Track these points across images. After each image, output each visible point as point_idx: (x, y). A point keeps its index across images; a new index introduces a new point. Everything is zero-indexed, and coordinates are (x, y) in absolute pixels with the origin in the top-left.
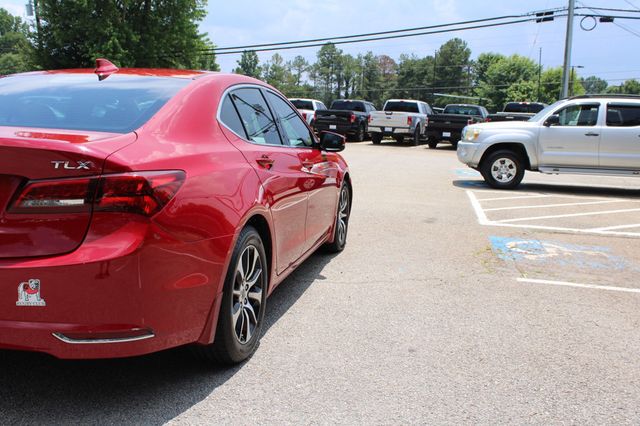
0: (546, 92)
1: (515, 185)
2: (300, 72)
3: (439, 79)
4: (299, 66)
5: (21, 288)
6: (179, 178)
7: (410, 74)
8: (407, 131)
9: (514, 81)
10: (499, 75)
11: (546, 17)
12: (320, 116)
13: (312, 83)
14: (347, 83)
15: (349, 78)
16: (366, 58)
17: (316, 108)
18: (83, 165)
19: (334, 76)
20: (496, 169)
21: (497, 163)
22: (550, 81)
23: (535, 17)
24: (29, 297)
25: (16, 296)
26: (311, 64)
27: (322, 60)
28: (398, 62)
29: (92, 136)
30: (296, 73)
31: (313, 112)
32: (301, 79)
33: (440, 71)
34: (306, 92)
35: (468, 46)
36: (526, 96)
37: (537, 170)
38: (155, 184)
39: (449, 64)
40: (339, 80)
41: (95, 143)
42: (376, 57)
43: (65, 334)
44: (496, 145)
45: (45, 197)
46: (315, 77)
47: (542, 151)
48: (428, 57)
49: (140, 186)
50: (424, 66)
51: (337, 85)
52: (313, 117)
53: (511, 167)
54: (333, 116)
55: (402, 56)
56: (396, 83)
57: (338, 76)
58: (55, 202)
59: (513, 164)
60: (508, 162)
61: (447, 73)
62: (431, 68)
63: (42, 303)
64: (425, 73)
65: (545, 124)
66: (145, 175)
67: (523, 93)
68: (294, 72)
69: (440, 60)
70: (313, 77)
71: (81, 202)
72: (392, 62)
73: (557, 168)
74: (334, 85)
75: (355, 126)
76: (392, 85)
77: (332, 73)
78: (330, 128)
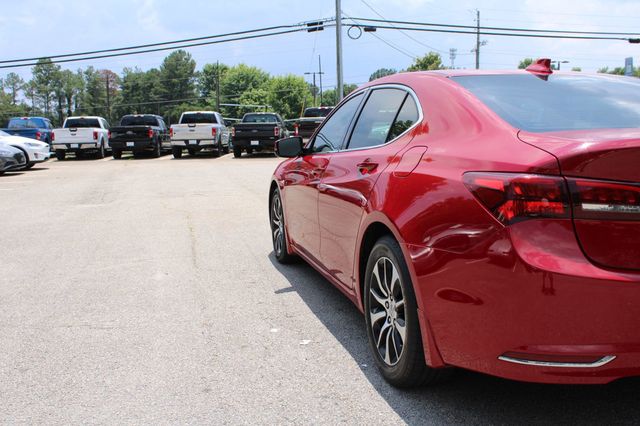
0: (279, 98)
2: (15, 90)
3: (166, 91)
4: (14, 84)
7: (136, 88)
8: (212, 142)
9: (244, 89)
10: (230, 84)
11: (315, 27)
13: (29, 103)
14: (69, 101)
15: (71, 95)
16: (86, 73)
19: (53, 93)
22: (281, 88)
23: (306, 27)
26: (27, 81)
27: (39, 77)
28: (121, 76)
30: (11, 91)
32: (16, 99)
33: (168, 84)
34: (24, 112)
35: (193, 58)
39: (176, 76)
40: (60, 97)
42: (97, 72)
46: (32, 95)
48: (152, 70)
50: (149, 79)
51: (58, 103)
55: (125, 70)
56: (122, 98)
57: (58, 92)
61: (174, 85)
62: (157, 81)
64: (151, 86)
67: (255, 101)
68: (8, 91)
69: (167, 72)
70: (29, 95)
72: (115, 76)
74: (54, 103)
75: (154, 141)
76: (118, 100)
77: (51, 91)
78: (127, 145)
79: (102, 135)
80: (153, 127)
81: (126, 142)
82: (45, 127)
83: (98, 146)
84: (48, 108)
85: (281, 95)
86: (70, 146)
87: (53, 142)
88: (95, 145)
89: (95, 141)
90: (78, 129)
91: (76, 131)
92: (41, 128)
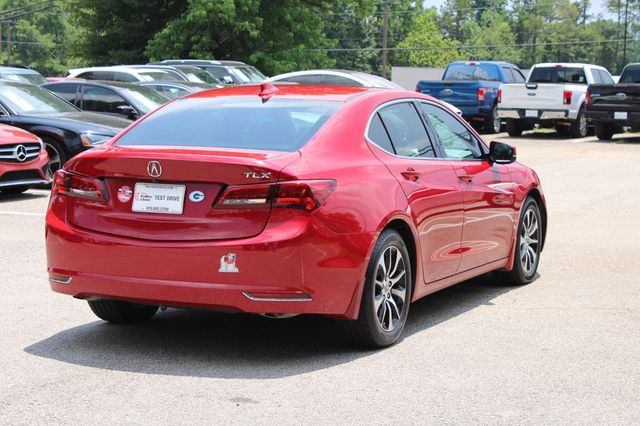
5: (222, 259)
6: (331, 186)
12: (597, 96)
17: (591, 80)
18: (265, 175)
24: (228, 266)
25: (219, 266)
29: (270, 155)
31: (584, 88)
38: (314, 189)
41: (273, 159)
43: (249, 293)
45: (239, 198)
49: (304, 191)
52: (583, 97)
54: (621, 96)
58: (245, 201)
63: (236, 270)
66: (307, 182)
71: (264, 201)
78: (616, 117)
81: (612, 111)
82: (501, 79)
83: (573, 116)
86: (524, 114)
87: (499, 105)
88: (564, 113)
89: (566, 107)
90: (540, 85)
91: (535, 88)
92: (494, 80)
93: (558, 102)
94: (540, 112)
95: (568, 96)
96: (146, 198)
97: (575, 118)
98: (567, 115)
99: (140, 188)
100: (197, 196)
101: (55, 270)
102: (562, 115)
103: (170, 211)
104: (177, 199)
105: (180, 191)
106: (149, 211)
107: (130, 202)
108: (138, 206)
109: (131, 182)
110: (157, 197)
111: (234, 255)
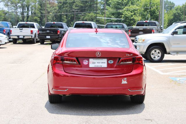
1: (161, 61)
5: (123, 80)
9: (126, 5)
13: (6, 9)
14: (28, 9)
15: (29, 6)
17: (36, 27)
18: (131, 55)
19: (20, 4)
20: (153, 54)
21: (153, 52)
24: (124, 82)
25: (122, 82)
36: (133, 13)
37: (169, 54)
40: (23, 7)
43: (130, 89)
44: (152, 44)
46: (8, 5)
47: (171, 46)
51: (22, 10)
53: (159, 53)
54: (48, 31)
56: (57, 8)
57: (22, 5)
59: (160, 52)
60: (158, 51)
63: (127, 83)
65: (172, 34)
71: (131, 62)
73: (177, 52)
74: (20, 10)
75: (60, 36)
76: (55, 9)
77: (18, 3)
78: (47, 38)
79: (35, 32)
80: (60, 29)
81: (46, 36)
82: (8, 27)
83: (33, 37)
84: (17, 13)
85: (146, 10)
86: (19, 37)
87: (11, 35)
88: (31, 37)
89: (31, 35)
90: (23, 28)
91: (22, 29)
92: (6, 27)
93: (29, 33)
94: (24, 36)
95: (32, 32)
96: (94, 63)
97: (33, 38)
98: (32, 37)
99: (91, 60)
100: (111, 62)
101: (55, 87)
102: (30, 37)
103: (103, 67)
104: (105, 63)
105: (105, 60)
106: (95, 67)
107: (88, 64)
108: (91, 65)
109: (88, 58)
110: (98, 63)
111: (126, 78)
